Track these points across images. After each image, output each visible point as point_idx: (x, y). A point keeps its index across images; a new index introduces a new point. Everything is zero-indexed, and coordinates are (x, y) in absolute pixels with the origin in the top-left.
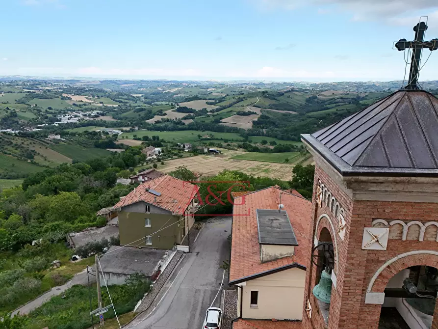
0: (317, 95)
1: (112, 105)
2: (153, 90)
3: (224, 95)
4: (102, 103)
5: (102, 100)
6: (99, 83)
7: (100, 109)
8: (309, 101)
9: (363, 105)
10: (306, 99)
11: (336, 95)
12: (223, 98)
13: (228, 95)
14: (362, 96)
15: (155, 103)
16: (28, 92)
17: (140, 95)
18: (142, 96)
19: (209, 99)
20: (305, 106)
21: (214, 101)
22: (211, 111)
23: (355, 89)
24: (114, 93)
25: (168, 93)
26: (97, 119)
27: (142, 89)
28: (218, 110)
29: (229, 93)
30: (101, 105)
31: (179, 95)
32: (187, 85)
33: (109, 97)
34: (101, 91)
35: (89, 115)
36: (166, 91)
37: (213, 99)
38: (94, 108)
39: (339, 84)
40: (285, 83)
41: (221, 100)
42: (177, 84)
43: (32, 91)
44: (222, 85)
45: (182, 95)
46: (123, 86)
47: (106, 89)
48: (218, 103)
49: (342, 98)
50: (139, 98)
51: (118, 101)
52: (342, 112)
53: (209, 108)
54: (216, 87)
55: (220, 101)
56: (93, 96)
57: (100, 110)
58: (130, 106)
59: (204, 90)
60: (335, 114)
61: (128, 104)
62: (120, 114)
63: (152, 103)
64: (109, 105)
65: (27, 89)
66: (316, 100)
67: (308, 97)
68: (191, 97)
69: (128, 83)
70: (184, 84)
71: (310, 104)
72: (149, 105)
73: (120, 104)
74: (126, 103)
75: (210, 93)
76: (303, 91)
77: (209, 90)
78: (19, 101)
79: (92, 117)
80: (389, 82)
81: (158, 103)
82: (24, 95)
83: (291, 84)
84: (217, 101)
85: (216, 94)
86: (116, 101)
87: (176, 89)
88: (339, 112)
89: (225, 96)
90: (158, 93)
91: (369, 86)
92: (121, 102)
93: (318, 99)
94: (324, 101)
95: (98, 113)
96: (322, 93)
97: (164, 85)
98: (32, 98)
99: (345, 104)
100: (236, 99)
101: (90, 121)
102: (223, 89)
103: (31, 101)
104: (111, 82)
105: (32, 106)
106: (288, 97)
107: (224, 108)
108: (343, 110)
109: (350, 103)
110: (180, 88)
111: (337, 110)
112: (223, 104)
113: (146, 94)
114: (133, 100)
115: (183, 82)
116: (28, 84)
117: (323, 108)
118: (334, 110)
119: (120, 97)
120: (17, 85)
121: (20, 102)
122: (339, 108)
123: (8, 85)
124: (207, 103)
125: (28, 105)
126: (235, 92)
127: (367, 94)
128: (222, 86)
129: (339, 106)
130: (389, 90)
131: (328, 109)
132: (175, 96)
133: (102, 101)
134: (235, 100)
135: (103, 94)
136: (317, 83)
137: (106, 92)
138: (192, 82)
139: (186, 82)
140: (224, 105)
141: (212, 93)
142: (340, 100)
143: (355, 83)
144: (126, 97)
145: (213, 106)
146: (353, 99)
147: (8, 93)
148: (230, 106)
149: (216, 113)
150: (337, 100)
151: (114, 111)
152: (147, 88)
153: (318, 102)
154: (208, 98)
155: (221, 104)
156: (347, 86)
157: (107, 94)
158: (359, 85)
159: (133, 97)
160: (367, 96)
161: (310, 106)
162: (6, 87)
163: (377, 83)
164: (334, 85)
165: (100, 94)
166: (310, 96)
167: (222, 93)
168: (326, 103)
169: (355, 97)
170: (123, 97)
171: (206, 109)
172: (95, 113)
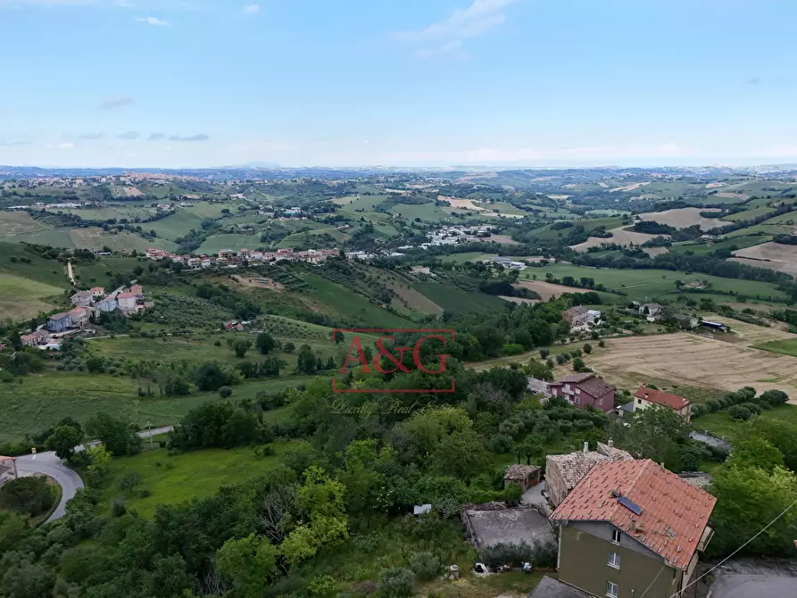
1: (512, 216)
2: (590, 188)
3: (745, 197)
4: (497, 211)
5: (497, 206)
6: (496, 176)
7: (494, 222)
12: (745, 203)
13: (754, 198)
15: (592, 212)
16: (391, 193)
17: (565, 197)
18: (568, 199)
19: (709, 207)
21: (719, 210)
22: (709, 232)
24: (520, 194)
25: (620, 193)
26: (486, 239)
27: (569, 186)
28: (726, 230)
29: (759, 193)
30: (495, 215)
31: (641, 198)
32: (660, 176)
33: (509, 200)
34: (499, 190)
35: (475, 233)
36: (616, 189)
37: (718, 207)
38: (484, 220)
41: (737, 208)
42: (639, 175)
43: (396, 191)
44: (742, 176)
45: (648, 196)
46: (535, 180)
47: (506, 187)
48: (729, 214)
50: (562, 203)
51: (525, 209)
53: (706, 225)
54: (726, 180)
55: (734, 212)
56: (485, 200)
57: (493, 224)
58: (545, 217)
59: (697, 187)
61: (541, 214)
62: (526, 231)
63: (587, 213)
64: (508, 216)
65: (390, 188)
69: (546, 175)
70: (654, 175)
72: (579, 217)
73: (528, 214)
74: (539, 211)
75: (710, 194)
77: (708, 186)
78: (378, 207)
79: (479, 236)
81: (596, 212)
82: (384, 198)
84: (727, 211)
85: (726, 195)
86: (521, 208)
87: (637, 185)
89: (748, 201)
90: (600, 193)
92: (530, 210)
95: (488, 229)
97: (613, 178)
98: (396, 202)
100: (775, 207)
101: (475, 243)
102: (744, 183)
103: (394, 208)
104: (517, 173)
105: (394, 217)
107: (744, 225)
110: (644, 184)
112: (740, 217)
113: (577, 195)
114: (550, 206)
116: (392, 180)
119: (528, 200)
120: (378, 182)
121: (379, 209)
123: (366, 183)
124: (703, 215)
125: (389, 214)
126: (773, 190)
132: (633, 198)
133: (496, 208)
134: (772, 210)
135: (499, 196)
137: (507, 192)
138: (671, 170)
139: (659, 170)
140: (742, 220)
141: (716, 192)
144: (539, 201)
145: (716, 220)
147: (365, 194)
148: (758, 221)
149: (722, 237)
151: (516, 226)
152: (579, 183)
157: (507, 195)
159: (551, 200)
162: (363, 186)
165: (494, 196)
167: (740, 192)
170: (535, 201)
171: (698, 227)
172: (483, 229)
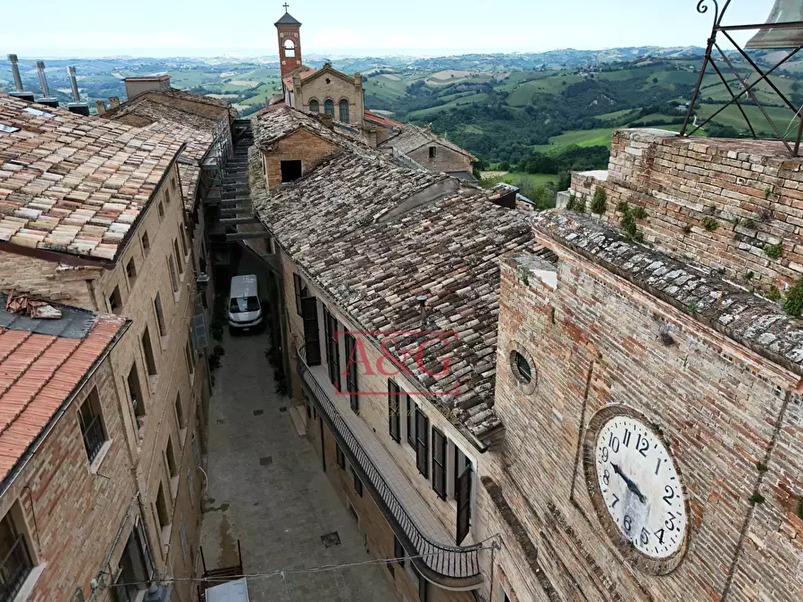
0: (425, 80)
8: (411, 90)
9: (498, 94)
10: (408, 87)
11: (458, 79)
14: (499, 78)
20: (405, 99)
23: (491, 66)
39: (464, 58)
40: (369, 59)
49: (466, 84)
52: (466, 106)
60: (453, 110)
66: (423, 88)
67: (409, 84)
68: (188, 89)
71: (414, 97)
76: (401, 73)
80: (545, 54)
83: (380, 61)
88: (459, 108)
91: (513, 62)
93: (427, 87)
94: (436, 91)
96: (435, 76)
99: (472, 94)
106: (375, 85)
108: (467, 104)
109: (478, 92)
111: (458, 105)
115: (166, 60)
117: (434, 101)
118: (453, 105)
122: (461, 101)
127: (507, 75)
128: (249, 67)
129: (461, 96)
130: (544, 66)
131: (443, 103)
136: (426, 58)
142: (464, 86)
143: (489, 56)
146: (485, 84)
150: (459, 88)
153: (428, 93)
154: (224, 91)
155: (250, 101)
156: (477, 62)
158: (498, 59)
160: (507, 78)
161: (415, 100)
163: (527, 55)
164: (455, 61)
166: (414, 82)
168: (441, 93)
169: (488, 81)
